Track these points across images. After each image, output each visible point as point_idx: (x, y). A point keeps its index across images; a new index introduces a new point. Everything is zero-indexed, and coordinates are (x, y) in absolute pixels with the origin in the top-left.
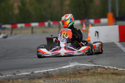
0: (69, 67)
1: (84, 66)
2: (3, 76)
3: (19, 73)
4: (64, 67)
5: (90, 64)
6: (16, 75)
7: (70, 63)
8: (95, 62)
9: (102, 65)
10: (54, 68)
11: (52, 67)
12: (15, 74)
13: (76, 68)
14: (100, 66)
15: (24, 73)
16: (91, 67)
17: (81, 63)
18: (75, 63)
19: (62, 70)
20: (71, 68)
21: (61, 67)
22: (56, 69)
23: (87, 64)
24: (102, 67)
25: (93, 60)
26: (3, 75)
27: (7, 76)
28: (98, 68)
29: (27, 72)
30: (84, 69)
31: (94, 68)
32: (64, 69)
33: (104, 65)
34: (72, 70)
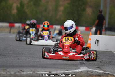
0: (81, 71)
1: (95, 71)
2: (25, 73)
3: (38, 72)
4: (77, 70)
5: (99, 70)
6: (36, 73)
7: (80, 67)
8: (103, 69)
9: (111, 73)
10: (68, 70)
11: (65, 69)
12: (34, 72)
13: (88, 72)
14: (109, 73)
15: (42, 71)
16: (102, 74)
17: (90, 68)
18: (84, 68)
19: (76, 73)
20: (83, 72)
21: (74, 70)
22: (70, 71)
23: (96, 69)
24: (112, 75)
25: (99, 66)
26: (23, 72)
27: (28, 73)
28: (108, 75)
29: (44, 71)
30: (96, 74)
31: (105, 74)
32: (78, 72)
33: (113, 73)
34: (86, 74)
